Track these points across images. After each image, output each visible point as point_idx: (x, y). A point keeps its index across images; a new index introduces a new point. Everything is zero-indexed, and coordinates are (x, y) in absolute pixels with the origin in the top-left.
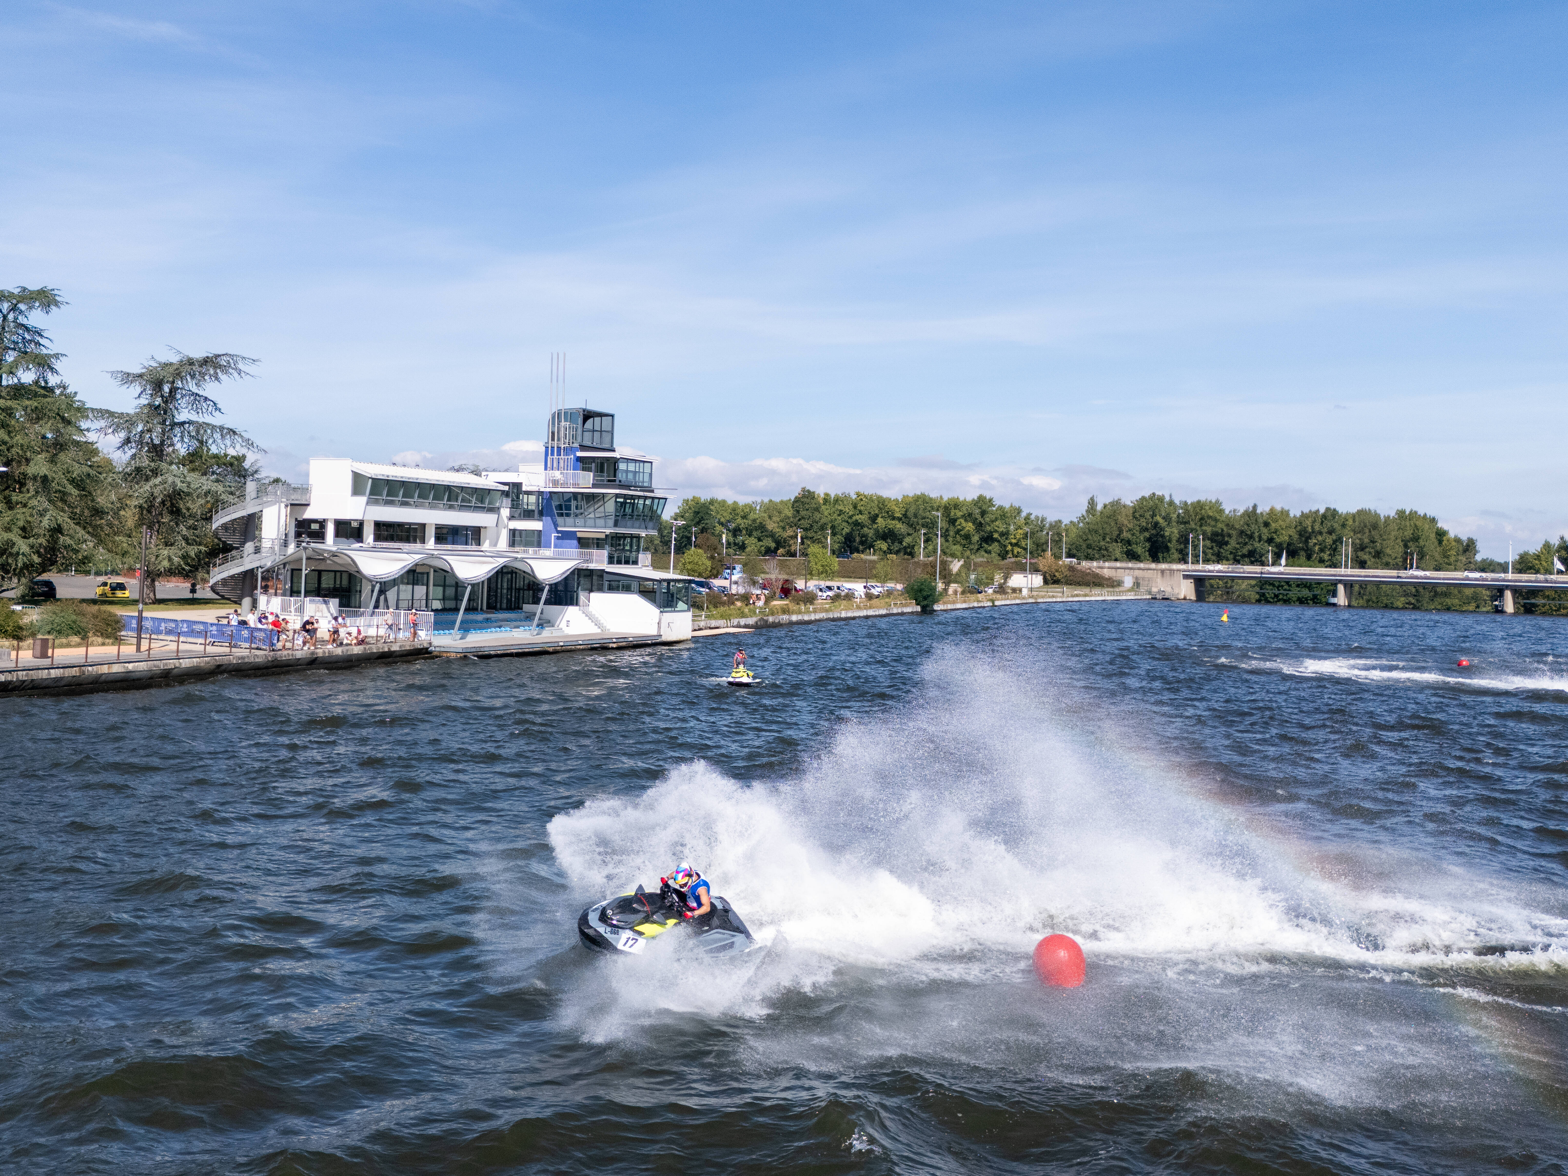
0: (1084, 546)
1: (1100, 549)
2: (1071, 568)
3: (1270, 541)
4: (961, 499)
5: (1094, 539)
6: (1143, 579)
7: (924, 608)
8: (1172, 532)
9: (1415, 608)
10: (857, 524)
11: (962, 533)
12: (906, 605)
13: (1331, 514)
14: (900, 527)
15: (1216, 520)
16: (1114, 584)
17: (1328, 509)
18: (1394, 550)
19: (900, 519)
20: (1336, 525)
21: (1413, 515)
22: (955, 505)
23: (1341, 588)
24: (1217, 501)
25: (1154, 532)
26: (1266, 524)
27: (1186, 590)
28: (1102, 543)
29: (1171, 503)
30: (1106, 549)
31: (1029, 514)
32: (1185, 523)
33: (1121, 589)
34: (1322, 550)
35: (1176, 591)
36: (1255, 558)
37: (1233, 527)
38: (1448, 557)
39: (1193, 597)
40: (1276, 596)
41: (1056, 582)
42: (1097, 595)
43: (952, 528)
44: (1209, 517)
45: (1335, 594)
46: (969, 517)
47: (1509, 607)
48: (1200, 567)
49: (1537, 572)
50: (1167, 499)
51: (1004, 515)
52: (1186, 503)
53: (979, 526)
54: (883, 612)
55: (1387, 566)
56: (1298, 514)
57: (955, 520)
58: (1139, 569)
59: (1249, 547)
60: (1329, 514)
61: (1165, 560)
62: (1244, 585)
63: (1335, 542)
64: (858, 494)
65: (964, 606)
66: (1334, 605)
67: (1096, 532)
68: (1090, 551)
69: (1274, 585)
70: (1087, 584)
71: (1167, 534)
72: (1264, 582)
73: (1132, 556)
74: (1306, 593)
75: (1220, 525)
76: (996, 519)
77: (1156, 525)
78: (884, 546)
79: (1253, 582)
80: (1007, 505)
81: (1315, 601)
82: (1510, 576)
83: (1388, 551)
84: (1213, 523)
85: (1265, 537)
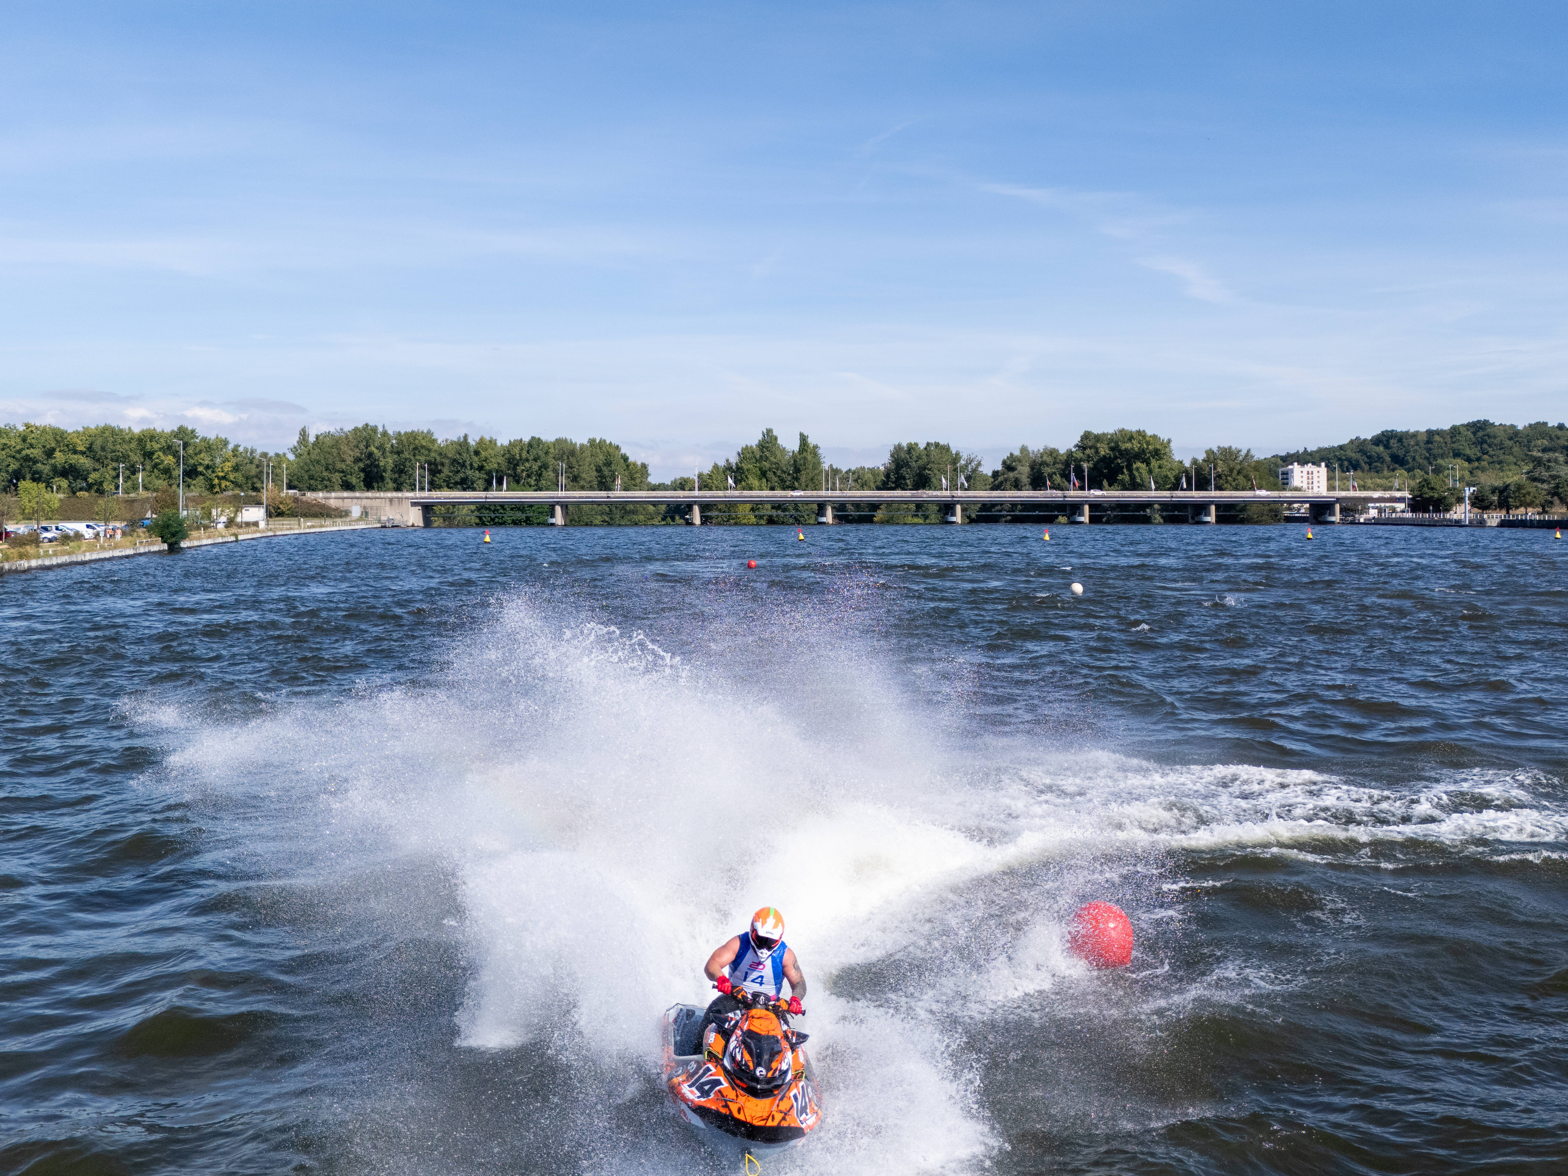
2: (296, 500)
6: (371, 508)
7: (170, 545)
10: (27, 458)
11: (161, 467)
15: (429, 450)
16: (342, 514)
17: (533, 438)
18: (589, 474)
19: (83, 453)
20: (540, 453)
22: (152, 436)
23: (557, 509)
24: (429, 432)
25: (368, 462)
26: (477, 453)
27: (415, 517)
29: (385, 433)
30: (329, 480)
31: (237, 446)
32: (398, 453)
33: (348, 519)
34: (529, 476)
35: (405, 519)
36: (465, 484)
37: (446, 456)
38: (633, 479)
39: (421, 524)
40: (493, 519)
41: (282, 514)
43: (148, 462)
44: (423, 447)
45: (553, 515)
46: (168, 449)
47: (697, 520)
48: (426, 494)
50: (380, 429)
51: (209, 447)
52: (399, 433)
53: (181, 459)
54: (130, 552)
56: (506, 443)
58: (367, 498)
59: (462, 475)
60: (534, 443)
61: (379, 489)
63: (540, 468)
64: (28, 426)
65: (210, 541)
66: (553, 524)
67: (318, 462)
68: (312, 482)
69: (489, 509)
70: (315, 515)
71: (382, 464)
72: (482, 507)
75: (433, 454)
77: (370, 455)
79: (473, 507)
80: (212, 436)
81: (532, 522)
82: (696, 493)
84: (426, 452)
85: (476, 465)
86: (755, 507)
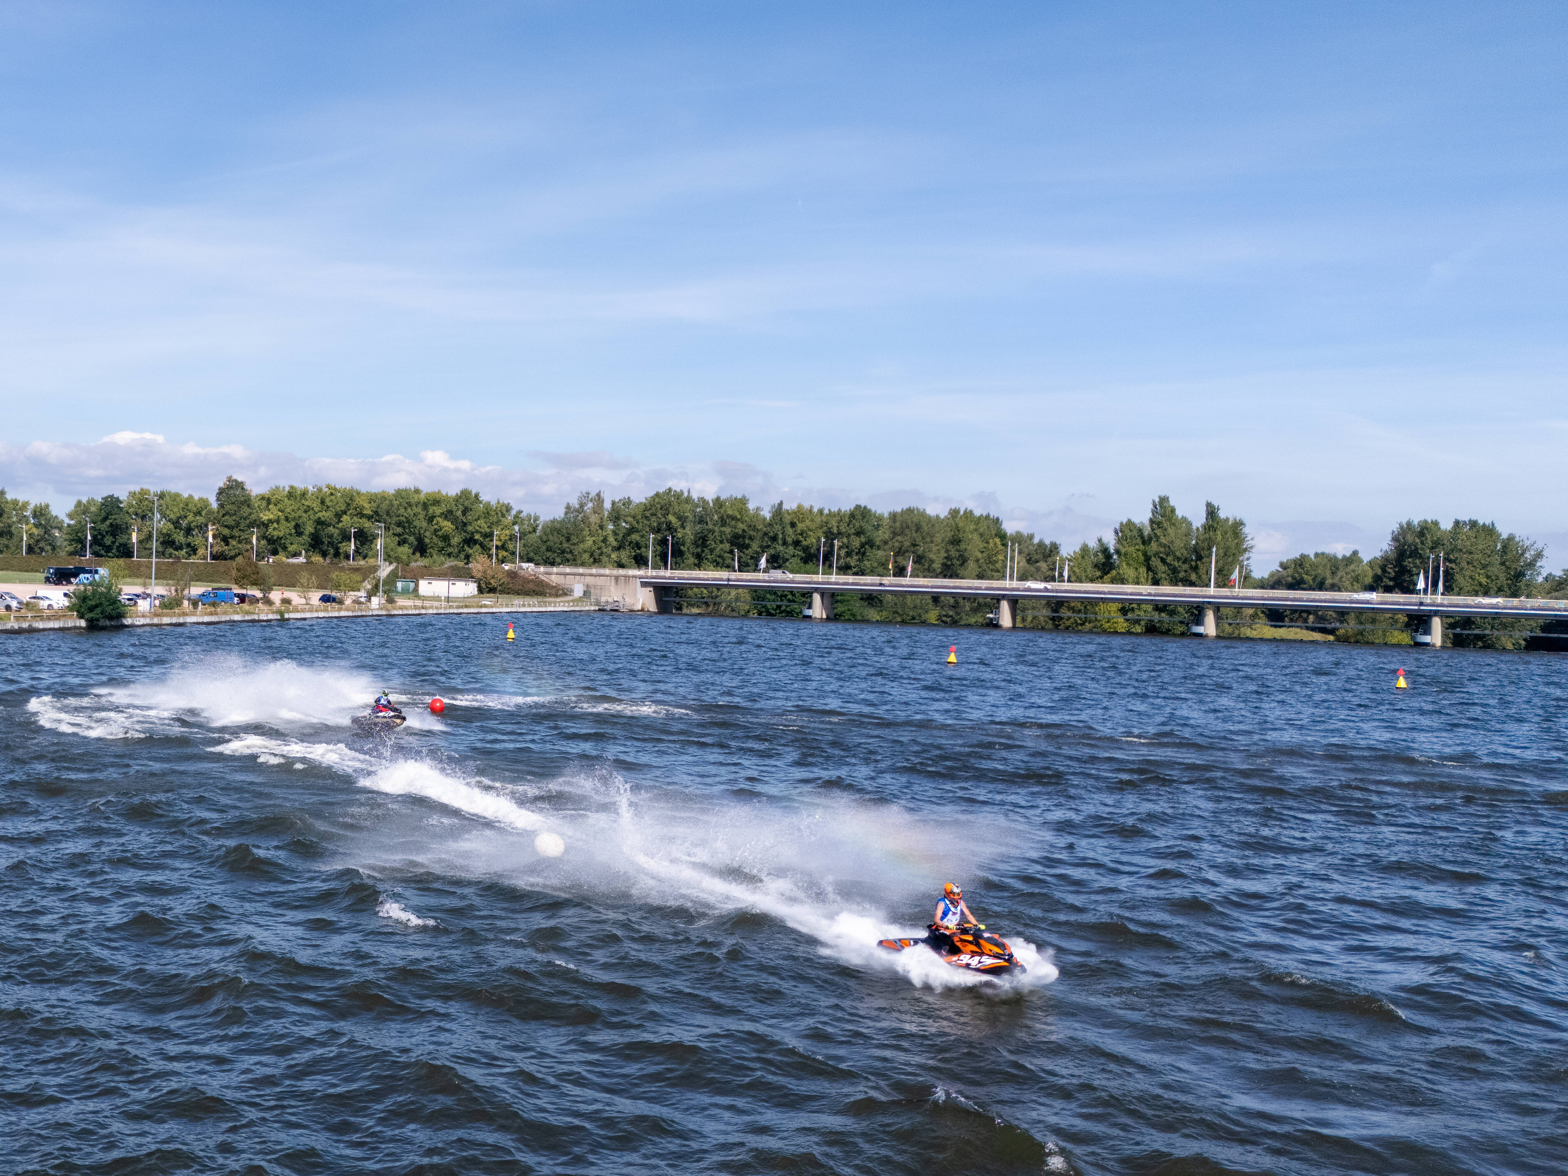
0: (544, 548)
1: (563, 552)
2: (514, 574)
3: (796, 544)
4: (443, 493)
5: (555, 540)
6: (595, 587)
8: (688, 533)
10: (323, 521)
11: (440, 533)
13: (861, 514)
15: (738, 520)
16: (561, 592)
17: (858, 507)
19: (372, 517)
20: (867, 526)
22: (436, 501)
23: (817, 598)
25: (667, 533)
26: (793, 525)
27: (644, 599)
28: (565, 545)
29: (689, 500)
31: (520, 512)
32: (702, 523)
33: (567, 598)
34: (848, 554)
35: (632, 601)
37: (754, 528)
39: (654, 609)
41: (492, 590)
44: (731, 516)
45: (810, 605)
46: (448, 515)
47: (1006, 620)
51: (490, 513)
52: (704, 500)
53: (462, 526)
58: (591, 575)
60: (858, 512)
63: (863, 545)
68: (549, 554)
69: (779, 596)
75: (741, 526)
76: (480, 518)
77: (669, 525)
79: (745, 592)
80: (494, 501)
83: (931, 556)
84: (733, 523)
85: (789, 540)
86: (1126, 608)
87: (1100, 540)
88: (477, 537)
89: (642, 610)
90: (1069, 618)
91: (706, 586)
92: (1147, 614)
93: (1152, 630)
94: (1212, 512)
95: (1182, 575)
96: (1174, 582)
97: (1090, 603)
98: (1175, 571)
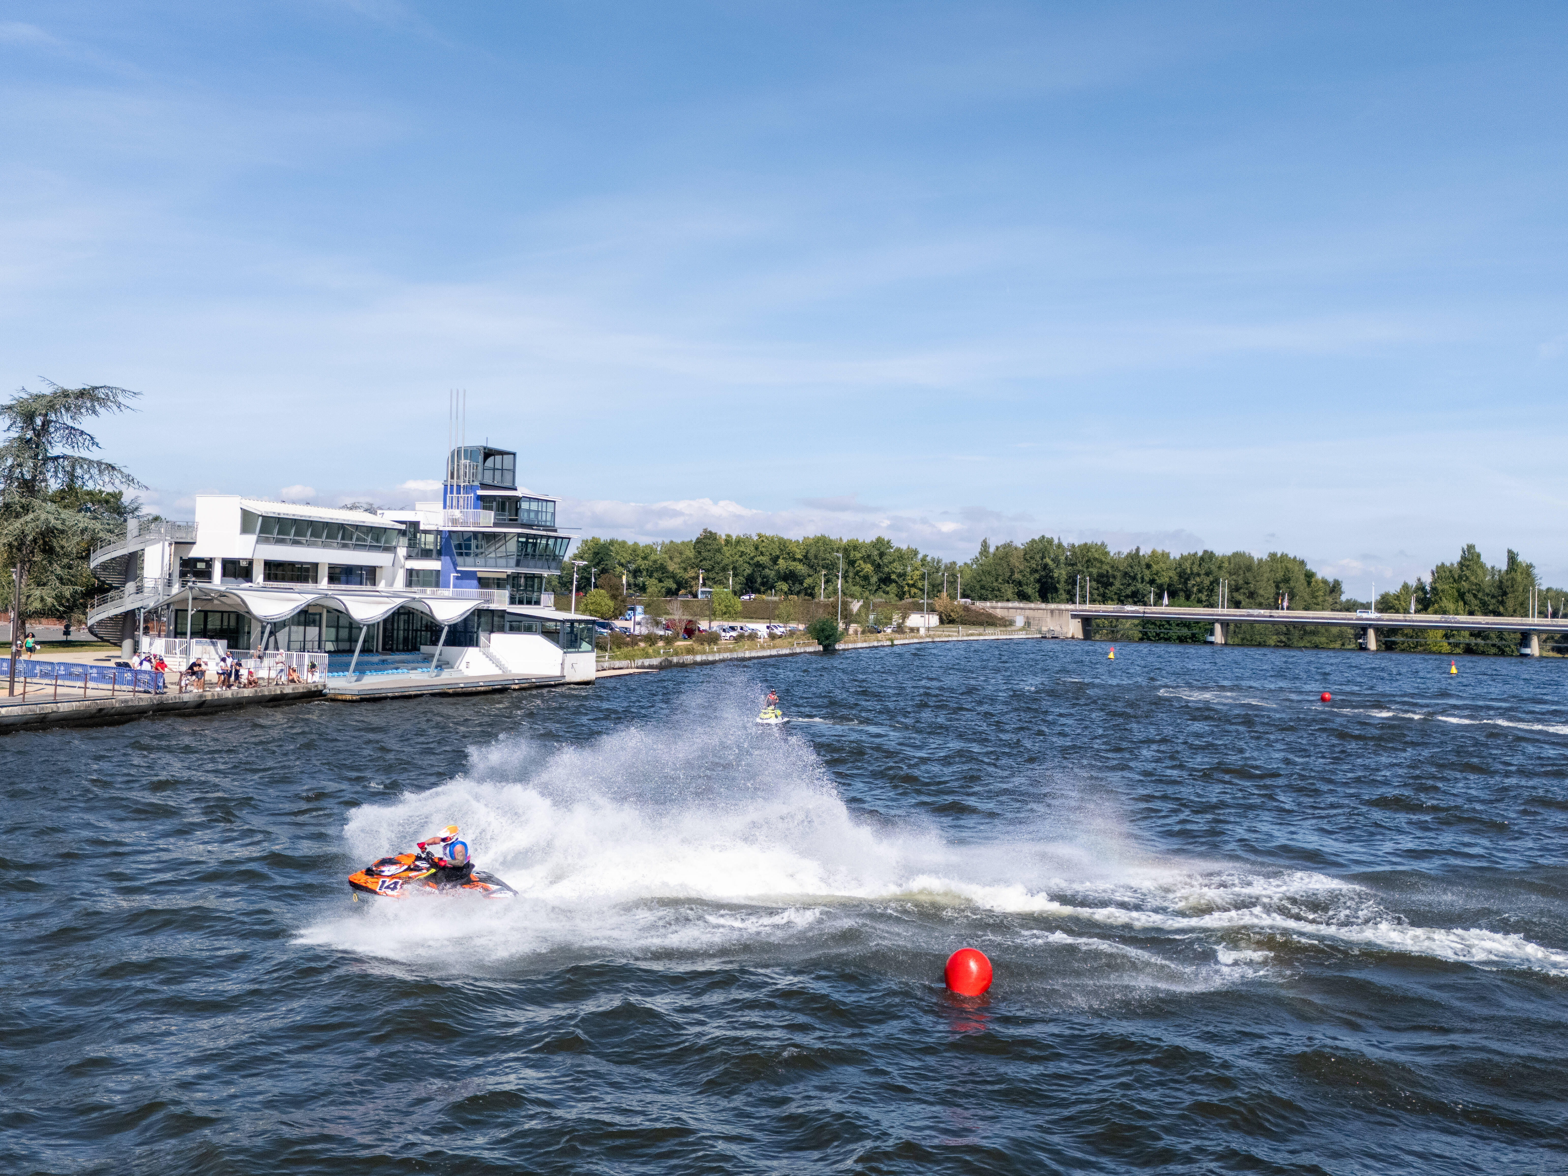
0: (978, 587)
1: (993, 590)
2: (966, 608)
3: (1152, 582)
4: (861, 541)
5: (987, 580)
6: (1034, 618)
7: (826, 648)
8: (1061, 573)
9: (1286, 646)
10: (758, 565)
11: (861, 574)
12: (808, 645)
13: (1208, 557)
14: (800, 568)
15: (1101, 562)
16: (1007, 623)
17: (1205, 552)
18: (1266, 591)
19: (800, 561)
20: (1213, 567)
21: (1284, 557)
22: (856, 547)
23: (1218, 627)
24: (1103, 544)
25: (1043, 573)
26: (1148, 566)
27: (1074, 629)
28: (995, 584)
29: (1060, 545)
30: (999, 590)
31: (926, 556)
32: (1072, 565)
33: (1013, 628)
34: (1200, 591)
35: (1065, 630)
36: (1137, 598)
37: (1117, 569)
38: (1316, 597)
39: (1081, 636)
40: (1158, 635)
41: (952, 621)
42: (991, 634)
43: (851, 569)
44: (1095, 559)
45: (1212, 633)
46: (867, 558)
47: (1372, 645)
48: (1088, 606)
49: (1397, 612)
50: (1056, 541)
51: (901, 557)
52: (1073, 546)
53: (878, 567)
54: (787, 651)
55: (1260, 606)
56: (1178, 557)
57: (855, 562)
58: (1030, 609)
59: (1133, 588)
60: (1207, 556)
61: (1053, 601)
62: (1128, 624)
63: (1212, 583)
64: (760, 536)
65: (865, 645)
66: (1212, 643)
67: (989, 573)
68: (983, 591)
69: (1155, 624)
70: (981, 624)
71: (1056, 575)
72: (1146, 622)
73: (1023, 597)
74: (1185, 631)
75: (1105, 567)
76: (894, 561)
77: (1046, 566)
78: (785, 587)
79: (1136, 622)
80: (904, 547)
81: (1194, 639)
82: (1373, 615)
83: (1261, 592)
84: (1098, 565)
85: (1147, 579)
86: (1449, 633)
87: (1419, 580)
88: (893, 577)
89: (1073, 638)
90: (1403, 643)
91: (1105, 617)
92: (1465, 638)
93: (1469, 650)
94: (1512, 558)
95: (1491, 608)
96: (1485, 614)
97: (1420, 631)
98: (1484, 604)
